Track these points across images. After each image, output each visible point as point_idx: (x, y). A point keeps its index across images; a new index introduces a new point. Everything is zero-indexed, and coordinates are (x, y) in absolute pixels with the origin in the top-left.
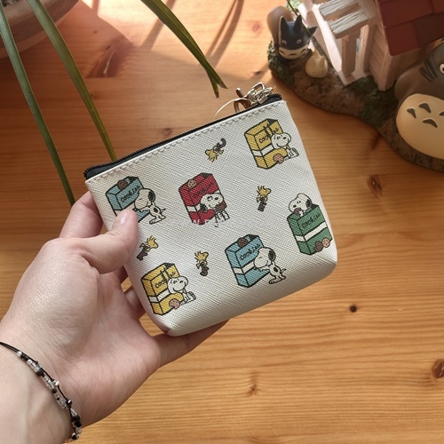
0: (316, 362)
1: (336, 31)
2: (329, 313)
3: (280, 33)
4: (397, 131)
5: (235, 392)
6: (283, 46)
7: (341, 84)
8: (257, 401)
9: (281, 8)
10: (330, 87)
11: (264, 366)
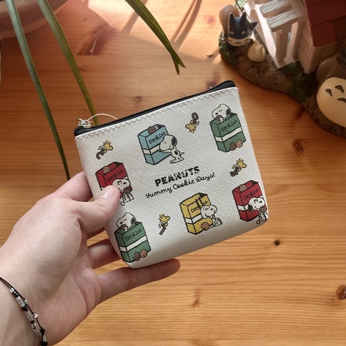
0: (247, 283)
1: (273, 26)
2: (257, 245)
3: (229, 26)
4: (317, 105)
5: (183, 304)
6: (231, 36)
7: (275, 67)
8: (199, 312)
9: (230, 6)
10: (266, 69)
11: (205, 284)
